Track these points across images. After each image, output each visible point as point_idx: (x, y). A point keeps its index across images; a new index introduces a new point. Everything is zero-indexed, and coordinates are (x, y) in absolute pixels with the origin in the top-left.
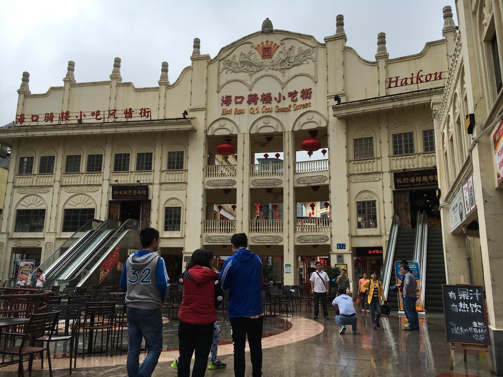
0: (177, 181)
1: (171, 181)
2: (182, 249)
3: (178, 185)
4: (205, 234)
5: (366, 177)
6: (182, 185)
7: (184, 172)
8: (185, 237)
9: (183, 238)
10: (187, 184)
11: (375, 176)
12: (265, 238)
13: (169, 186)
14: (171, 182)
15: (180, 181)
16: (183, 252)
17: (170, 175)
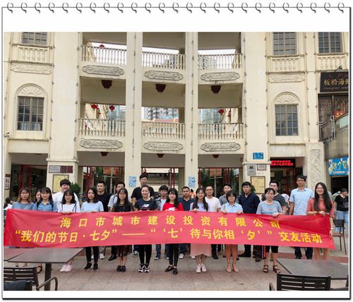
0: (36, 61)
1: (26, 60)
2: (46, 155)
3: (39, 67)
4: (80, 136)
5: (287, 77)
6: (46, 67)
7: (48, 49)
8: (51, 139)
9: (47, 141)
10: (54, 66)
11: (298, 76)
12: (162, 144)
13: (24, 66)
14: (28, 61)
15: (41, 61)
16: (47, 159)
17: (26, 51)
